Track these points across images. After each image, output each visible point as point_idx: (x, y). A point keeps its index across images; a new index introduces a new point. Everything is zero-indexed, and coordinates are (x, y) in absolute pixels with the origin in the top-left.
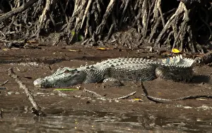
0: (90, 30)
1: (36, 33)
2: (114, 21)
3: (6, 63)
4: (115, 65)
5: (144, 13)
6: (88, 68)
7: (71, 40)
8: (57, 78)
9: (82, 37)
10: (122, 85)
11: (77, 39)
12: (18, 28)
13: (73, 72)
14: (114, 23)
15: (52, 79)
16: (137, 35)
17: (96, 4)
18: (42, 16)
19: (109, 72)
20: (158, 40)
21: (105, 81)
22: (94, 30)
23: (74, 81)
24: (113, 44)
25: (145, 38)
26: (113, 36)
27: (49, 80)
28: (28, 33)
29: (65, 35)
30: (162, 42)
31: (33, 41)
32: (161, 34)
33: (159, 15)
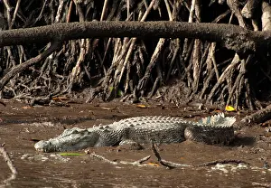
0: (131, 84)
1: (68, 88)
2: (160, 74)
3: (17, 123)
4: (135, 124)
5: (195, 64)
6: (102, 128)
7: (108, 96)
8: (63, 140)
9: (122, 93)
10: (141, 148)
11: (115, 95)
12: (47, 82)
13: (82, 133)
14: (160, 76)
15: (57, 141)
16: (186, 90)
17: (138, 54)
18: (75, 68)
19: (127, 133)
20: (210, 96)
21: (121, 143)
22: (135, 84)
23: (83, 144)
24: (157, 101)
25: (196, 93)
26: (158, 92)
27: (54, 143)
28: (58, 89)
29: (101, 91)
30: (215, 98)
31: (64, 97)
32: (214, 89)
33: (213, 66)
